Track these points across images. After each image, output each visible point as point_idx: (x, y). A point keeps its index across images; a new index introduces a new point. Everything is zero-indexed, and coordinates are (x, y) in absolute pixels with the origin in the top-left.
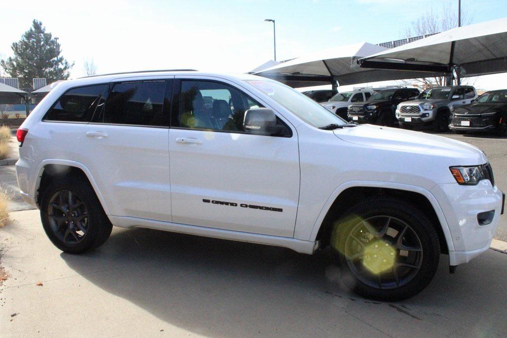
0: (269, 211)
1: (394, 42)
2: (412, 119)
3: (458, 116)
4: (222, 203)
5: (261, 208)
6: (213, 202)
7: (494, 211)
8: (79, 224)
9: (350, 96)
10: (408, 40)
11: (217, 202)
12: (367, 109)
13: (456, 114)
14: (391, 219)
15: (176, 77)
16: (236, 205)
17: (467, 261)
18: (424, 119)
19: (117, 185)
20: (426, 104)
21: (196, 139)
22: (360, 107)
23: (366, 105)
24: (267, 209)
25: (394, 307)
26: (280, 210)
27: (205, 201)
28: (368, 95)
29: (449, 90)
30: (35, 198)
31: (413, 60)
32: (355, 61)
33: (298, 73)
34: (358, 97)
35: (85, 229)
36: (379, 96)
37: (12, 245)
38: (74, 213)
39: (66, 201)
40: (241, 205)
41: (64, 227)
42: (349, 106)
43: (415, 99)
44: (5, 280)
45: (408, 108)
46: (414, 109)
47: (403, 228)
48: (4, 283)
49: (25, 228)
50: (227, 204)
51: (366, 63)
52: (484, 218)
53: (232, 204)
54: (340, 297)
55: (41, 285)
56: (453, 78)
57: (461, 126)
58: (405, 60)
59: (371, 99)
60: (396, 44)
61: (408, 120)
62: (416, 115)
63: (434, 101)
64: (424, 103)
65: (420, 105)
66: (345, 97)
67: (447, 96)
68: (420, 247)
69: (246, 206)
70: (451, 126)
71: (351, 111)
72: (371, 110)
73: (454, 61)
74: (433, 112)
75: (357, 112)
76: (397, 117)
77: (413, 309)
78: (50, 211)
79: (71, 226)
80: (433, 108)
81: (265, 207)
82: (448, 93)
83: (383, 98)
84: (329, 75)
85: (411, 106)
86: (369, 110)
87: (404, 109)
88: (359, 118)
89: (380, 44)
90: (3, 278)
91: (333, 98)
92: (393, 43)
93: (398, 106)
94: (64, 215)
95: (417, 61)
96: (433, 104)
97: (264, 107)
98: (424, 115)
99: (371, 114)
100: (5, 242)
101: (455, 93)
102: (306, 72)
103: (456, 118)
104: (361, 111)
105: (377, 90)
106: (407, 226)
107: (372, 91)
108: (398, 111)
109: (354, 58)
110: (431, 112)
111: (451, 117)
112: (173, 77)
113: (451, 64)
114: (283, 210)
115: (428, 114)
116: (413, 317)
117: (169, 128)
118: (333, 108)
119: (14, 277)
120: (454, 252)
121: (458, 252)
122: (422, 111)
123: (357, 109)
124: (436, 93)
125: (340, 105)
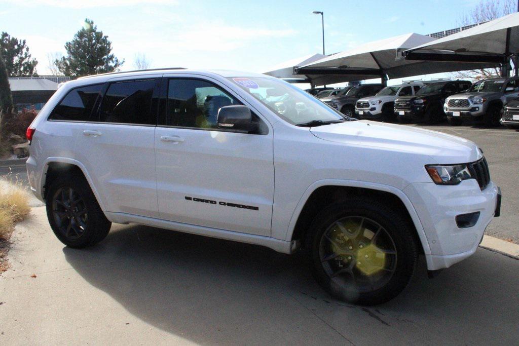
0: (246, 209)
1: (446, 31)
2: (461, 114)
3: (509, 109)
4: (202, 201)
5: (238, 206)
6: (194, 199)
7: (479, 213)
8: (79, 219)
9: (398, 89)
10: (461, 29)
11: (198, 200)
12: (414, 103)
13: (508, 108)
14: (365, 219)
15: (164, 76)
16: (215, 203)
17: (447, 266)
18: (473, 113)
19: (111, 182)
20: (476, 97)
21: (179, 137)
22: (407, 101)
23: (413, 99)
24: (244, 207)
25: (366, 311)
26: (256, 209)
27: (187, 198)
28: (417, 88)
29: (503, 82)
30: (42, 194)
31: (464, 50)
32: (400, 53)
33: (346, 67)
34: (406, 90)
35: (84, 224)
36: (429, 89)
37: (23, 239)
38: (75, 209)
39: (68, 198)
40: (220, 203)
41: (66, 222)
42: (396, 101)
43: (465, 92)
44: (4, 271)
45: (456, 101)
46: (462, 103)
47: (377, 230)
48: (3, 274)
49: (40, 223)
50: (207, 201)
51: (411, 55)
52: (466, 220)
53: (212, 202)
54: (316, 299)
55: (35, 276)
56: (511, 69)
57: (512, 120)
58: (455, 51)
59: (419, 92)
60: (449, 33)
61: (456, 114)
62: (465, 109)
63: (487, 93)
64: (473, 97)
65: (470, 98)
66: (393, 91)
67: (500, 88)
68: (394, 250)
69: (225, 204)
70: (502, 121)
71: (397, 105)
72: (418, 104)
73: (511, 50)
74: (484, 105)
75: (404, 107)
76: (445, 111)
77: (386, 315)
78: (55, 207)
79: (73, 222)
80: (484, 101)
81: (242, 205)
82: (501, 85)
83: (432, 92)
84: (378, 68)
85: (460, 100)
86: (415, 104)
87: (452, 103)
88: (405, 113)
89: (431, 35)
90: (4, 269)
91: (381, 92)
92: (445, 33)
93: (446, 100)
94: (66, 211)
95: (468, 51)
96: (483, 97)
97: (243, 104)
98: (473, 109)
99: (418, 109)
100: (18, 236)
101: (509, 85)
102: (353, 65)
103: (507, 112)
104: (407, 105)
105: (426, 83)
106: (381, 227)
107: (422, 84)
108: (446, 105)
109: (399, 50)
110: (481, 106)
111: (502, 111)
112: (161, 76)
113: (508, 53)
114: (259, 209)
115: (478, 107)
116: (383, 322)
117: (156, 126)
118: (379, 103)
119: (14, 268)
120: (431, 256)
121: (436, 256)
122: (472, 105)
123: (403, 104)
124: (489, 85)
125: (386, 99)
